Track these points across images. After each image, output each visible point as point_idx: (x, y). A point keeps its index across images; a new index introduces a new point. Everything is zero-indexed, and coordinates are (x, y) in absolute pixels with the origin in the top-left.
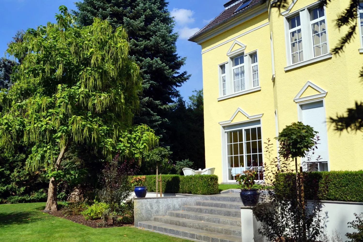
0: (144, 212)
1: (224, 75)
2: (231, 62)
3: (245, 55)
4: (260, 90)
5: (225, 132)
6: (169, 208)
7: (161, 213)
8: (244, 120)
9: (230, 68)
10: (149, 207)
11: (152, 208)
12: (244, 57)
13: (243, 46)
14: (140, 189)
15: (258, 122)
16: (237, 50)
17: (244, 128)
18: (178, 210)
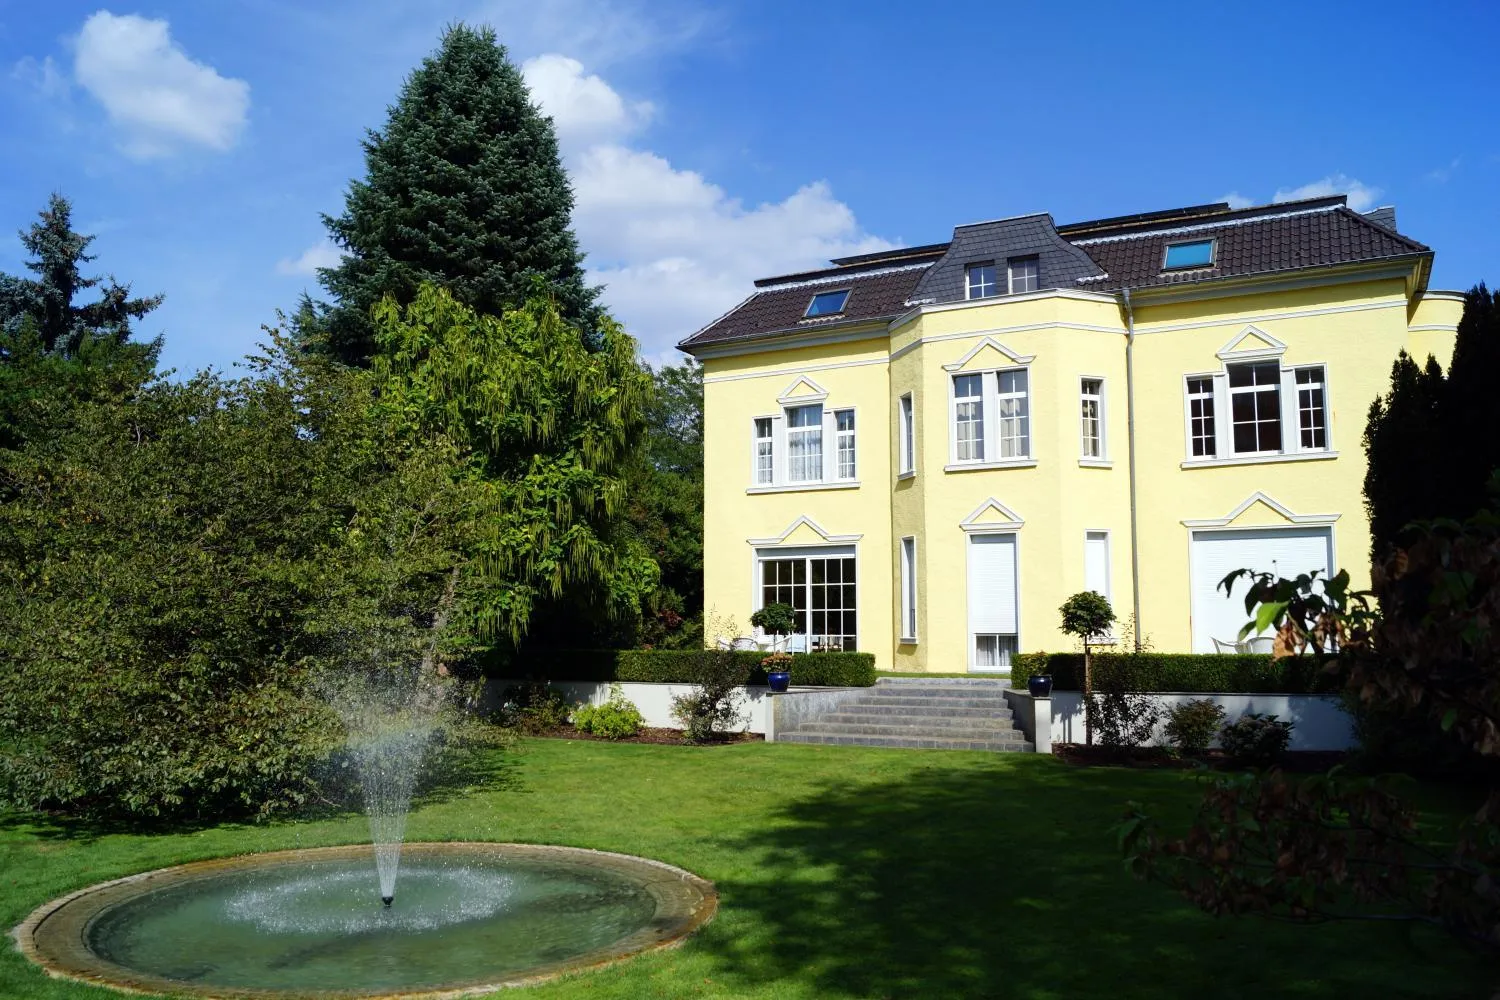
0: (787, 715)
1: (767, 439)
2: (785, 418)
3: (824, 411)
4: (857, 488)
5: (759, 561)
6: (821, 709)
7: (810, 717)
8: (815, 541)
9: (781, 430)
10: (794, 708)
11: (799, 710)
12: (824, 415)
13: (822, 392)
14: (780, 677)
15: (851, 548)
16: (802, 396)
17: (809, 558)
18: (834, 711)
